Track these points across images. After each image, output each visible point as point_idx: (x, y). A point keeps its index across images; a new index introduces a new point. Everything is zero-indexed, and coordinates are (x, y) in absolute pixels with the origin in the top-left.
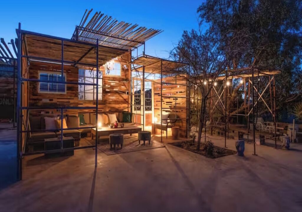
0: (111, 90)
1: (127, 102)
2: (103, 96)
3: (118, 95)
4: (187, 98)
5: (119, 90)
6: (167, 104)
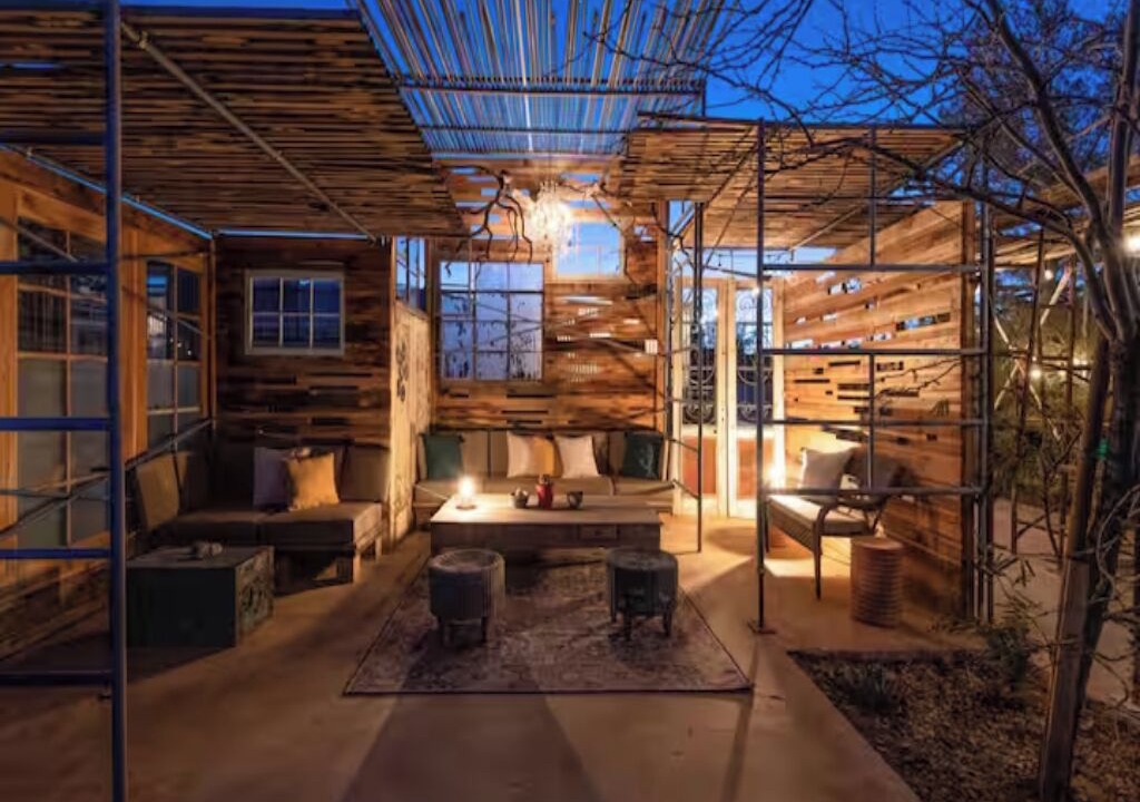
0: (580, 336)
1: (649, 386)
2: (547, 362)
3: (610, 358)
4: (964, 357)
5: (615, 336)
6: (840, 398)
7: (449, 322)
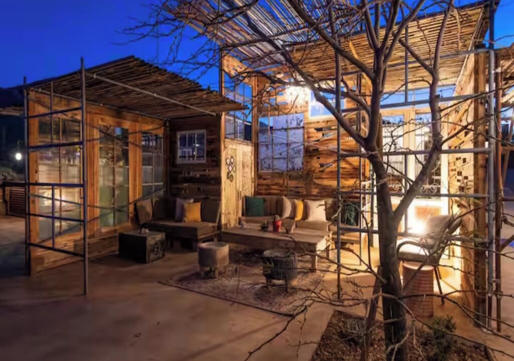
7: (262, 145)
